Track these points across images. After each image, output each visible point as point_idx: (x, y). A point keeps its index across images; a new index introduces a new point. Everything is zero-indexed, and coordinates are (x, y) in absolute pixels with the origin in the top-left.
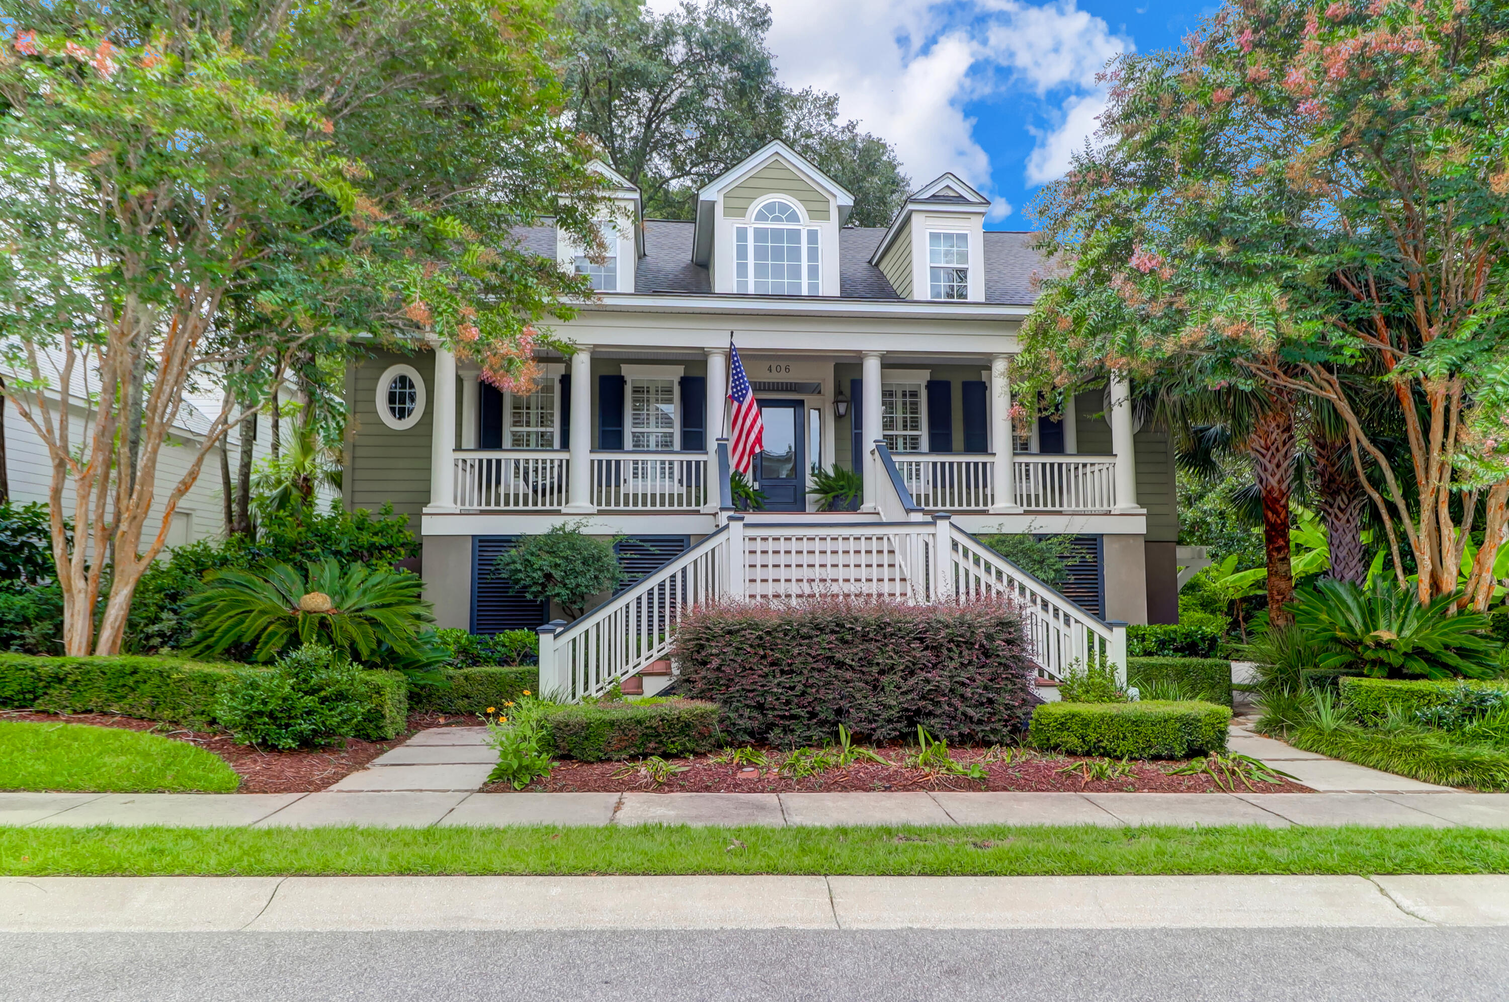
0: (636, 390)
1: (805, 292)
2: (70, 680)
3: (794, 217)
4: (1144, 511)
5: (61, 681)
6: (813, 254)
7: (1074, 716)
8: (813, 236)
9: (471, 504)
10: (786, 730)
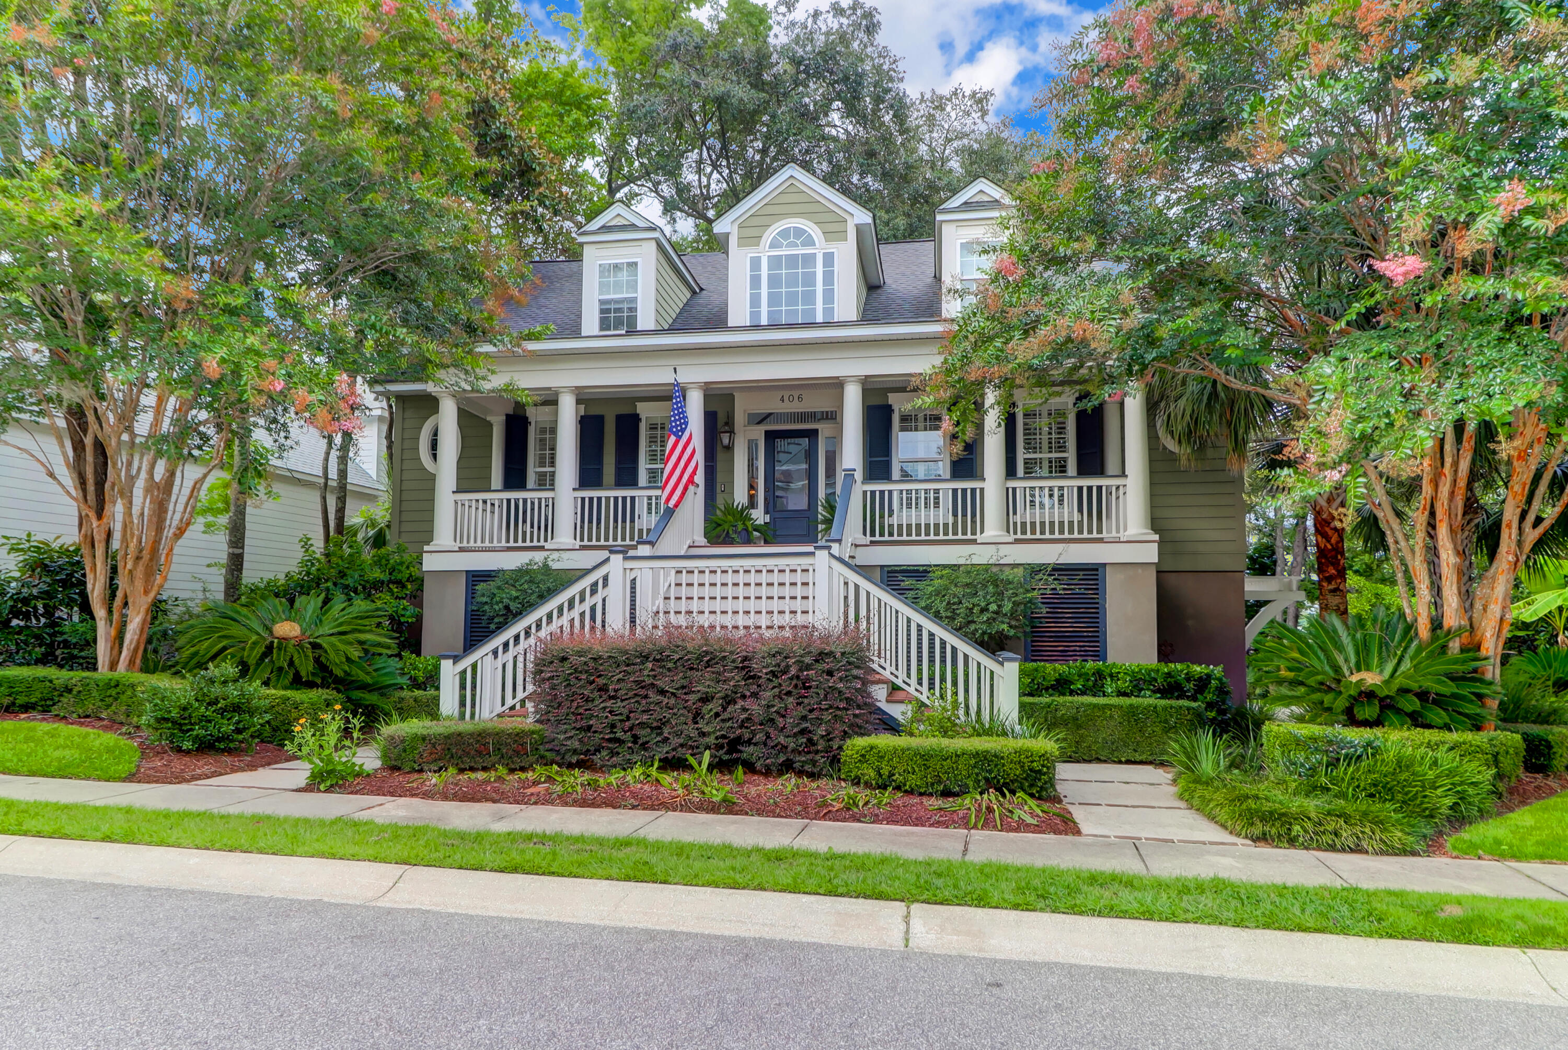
0: (653, 427)
1: (819, 319)
2: (75, 690)
3: (810, 242)
4: (1157, 537)
5: (70, 691)
6: (829, 278)
7: (872, 748)
8: (829, 259)
9: (500, 541)
10: (613, 754)
